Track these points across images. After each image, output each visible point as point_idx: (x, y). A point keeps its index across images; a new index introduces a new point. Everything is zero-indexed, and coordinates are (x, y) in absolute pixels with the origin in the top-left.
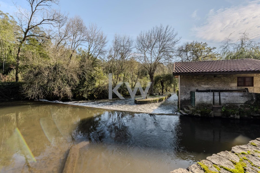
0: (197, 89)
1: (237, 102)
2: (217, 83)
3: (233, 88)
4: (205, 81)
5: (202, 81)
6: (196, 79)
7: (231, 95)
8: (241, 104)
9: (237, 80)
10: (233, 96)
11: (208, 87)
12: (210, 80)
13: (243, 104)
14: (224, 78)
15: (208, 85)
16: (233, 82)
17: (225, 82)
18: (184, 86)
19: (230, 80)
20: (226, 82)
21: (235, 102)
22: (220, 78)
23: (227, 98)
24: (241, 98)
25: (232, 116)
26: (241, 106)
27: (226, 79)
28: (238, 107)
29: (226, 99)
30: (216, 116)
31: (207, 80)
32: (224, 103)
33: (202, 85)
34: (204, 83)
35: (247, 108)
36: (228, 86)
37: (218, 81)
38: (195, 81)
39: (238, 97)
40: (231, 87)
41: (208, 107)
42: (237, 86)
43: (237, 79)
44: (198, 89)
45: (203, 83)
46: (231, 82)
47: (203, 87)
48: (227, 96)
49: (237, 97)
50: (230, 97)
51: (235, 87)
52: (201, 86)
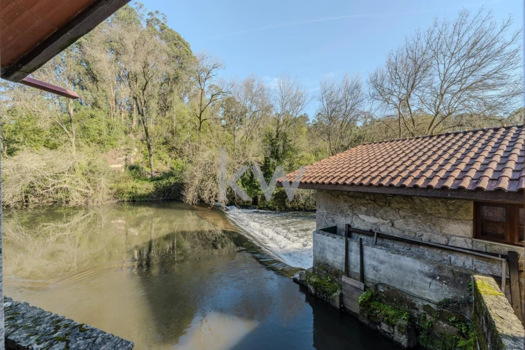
0: (349, 222)
1: (412, 290)
2: (402, 213)
3: (453, 238)
4: (369, 203)
5: (362, 204)
6: (347, 197)
7: (393, 260)
8: (426, 303)
9: (472, 214)
10: (400, 267)
11: (375, 222)
12: (381, 204)
13: (432, 306)
14: (421, 201)
15: (375, 216)
16: (457, 220)
17: (426, 213)
18: (325, 211)
19: (443, 211)
20: (431, 214)
21: (405, 288)
22: (410, 200)
23: (382, 267)
24: (425, 282)
25: (384, 327)
26: (426, 308)
27: (430, 204)
28: (417, 309)
29: (380, 270)
30: (350, 308)
31: (373, 202)
32: (373, 280)
33: (362, 214)
34: (366, 209)
35: (445, 325)
36: (438, 229)
37: (405, 207)
38: (346, 201)
39: (418, 273)
40: (448, 237)
41: (335, 277)
42: (471, 236)
43: (472, 209)
44: (352, 225)
45: (364, 209)
46: (448, 218)
47: (364, 220)
48: (382, 262)
49: (411, 272)
50: (392, 267)
51: (462, 239)
52: (359, 218)
